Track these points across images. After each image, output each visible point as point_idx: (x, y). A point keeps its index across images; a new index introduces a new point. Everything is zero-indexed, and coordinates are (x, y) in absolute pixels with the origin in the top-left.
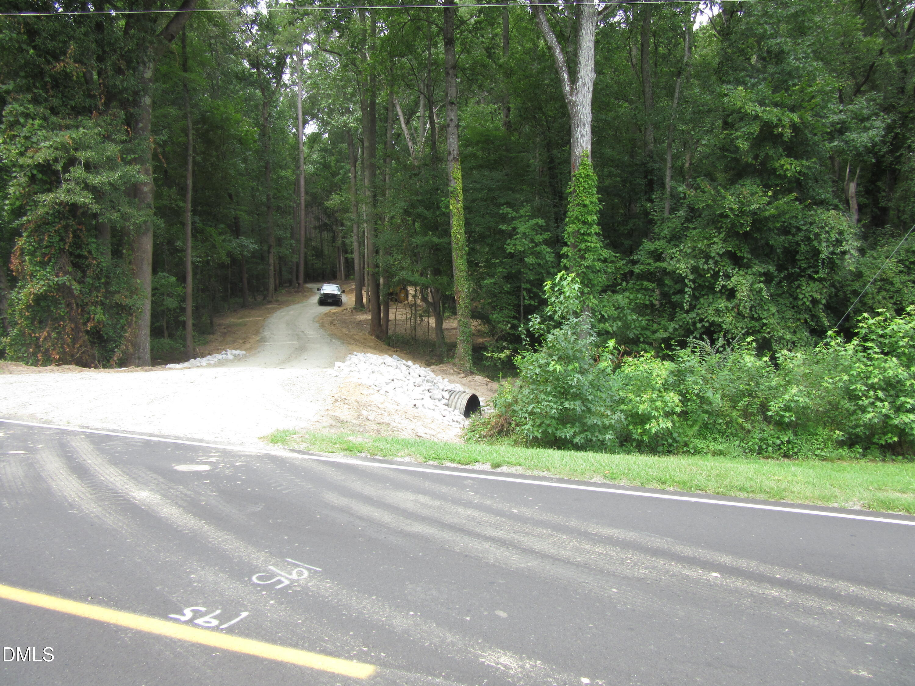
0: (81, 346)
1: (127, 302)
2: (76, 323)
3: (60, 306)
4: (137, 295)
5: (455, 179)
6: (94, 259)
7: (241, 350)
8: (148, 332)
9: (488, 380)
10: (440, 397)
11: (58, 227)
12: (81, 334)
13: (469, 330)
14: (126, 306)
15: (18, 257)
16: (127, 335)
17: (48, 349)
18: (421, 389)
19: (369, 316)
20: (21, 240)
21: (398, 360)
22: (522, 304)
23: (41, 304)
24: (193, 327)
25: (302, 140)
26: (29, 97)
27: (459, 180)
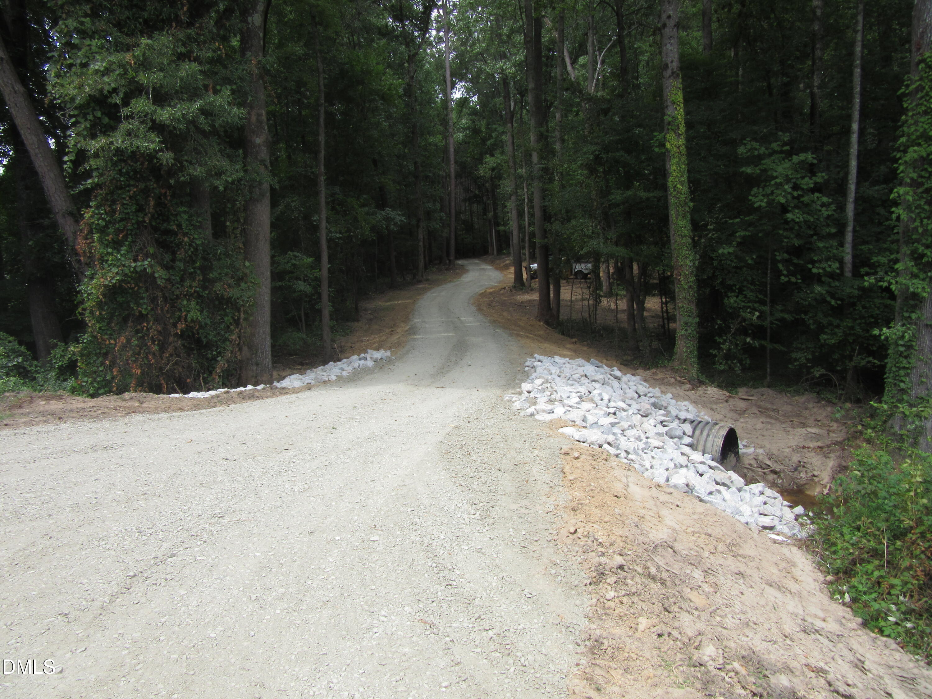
0: (171, 355)
1: (230, 294)
2: (165, 324)
3: (141, 301)
4: (246, 283)
5: (674, 103)
6: (185, 234)
7: (385, 350)
8: (267, 329)
9: (728, 394)
10: (679, 433)
11: (134, 192)
12: (171, 339)
13: (694, 321)
14: (230, 298)
15: (87, 235)
16: (234, 337)
17: (127, 360)
18: (652, 422)
19: (535, 296)
20: (88, 213)
21: (598, 367)
22: (769, 282)
23: (118, 299)
24: (331, 315)
25: (450, 107)
26: (87, 8)
27: (679, 106)
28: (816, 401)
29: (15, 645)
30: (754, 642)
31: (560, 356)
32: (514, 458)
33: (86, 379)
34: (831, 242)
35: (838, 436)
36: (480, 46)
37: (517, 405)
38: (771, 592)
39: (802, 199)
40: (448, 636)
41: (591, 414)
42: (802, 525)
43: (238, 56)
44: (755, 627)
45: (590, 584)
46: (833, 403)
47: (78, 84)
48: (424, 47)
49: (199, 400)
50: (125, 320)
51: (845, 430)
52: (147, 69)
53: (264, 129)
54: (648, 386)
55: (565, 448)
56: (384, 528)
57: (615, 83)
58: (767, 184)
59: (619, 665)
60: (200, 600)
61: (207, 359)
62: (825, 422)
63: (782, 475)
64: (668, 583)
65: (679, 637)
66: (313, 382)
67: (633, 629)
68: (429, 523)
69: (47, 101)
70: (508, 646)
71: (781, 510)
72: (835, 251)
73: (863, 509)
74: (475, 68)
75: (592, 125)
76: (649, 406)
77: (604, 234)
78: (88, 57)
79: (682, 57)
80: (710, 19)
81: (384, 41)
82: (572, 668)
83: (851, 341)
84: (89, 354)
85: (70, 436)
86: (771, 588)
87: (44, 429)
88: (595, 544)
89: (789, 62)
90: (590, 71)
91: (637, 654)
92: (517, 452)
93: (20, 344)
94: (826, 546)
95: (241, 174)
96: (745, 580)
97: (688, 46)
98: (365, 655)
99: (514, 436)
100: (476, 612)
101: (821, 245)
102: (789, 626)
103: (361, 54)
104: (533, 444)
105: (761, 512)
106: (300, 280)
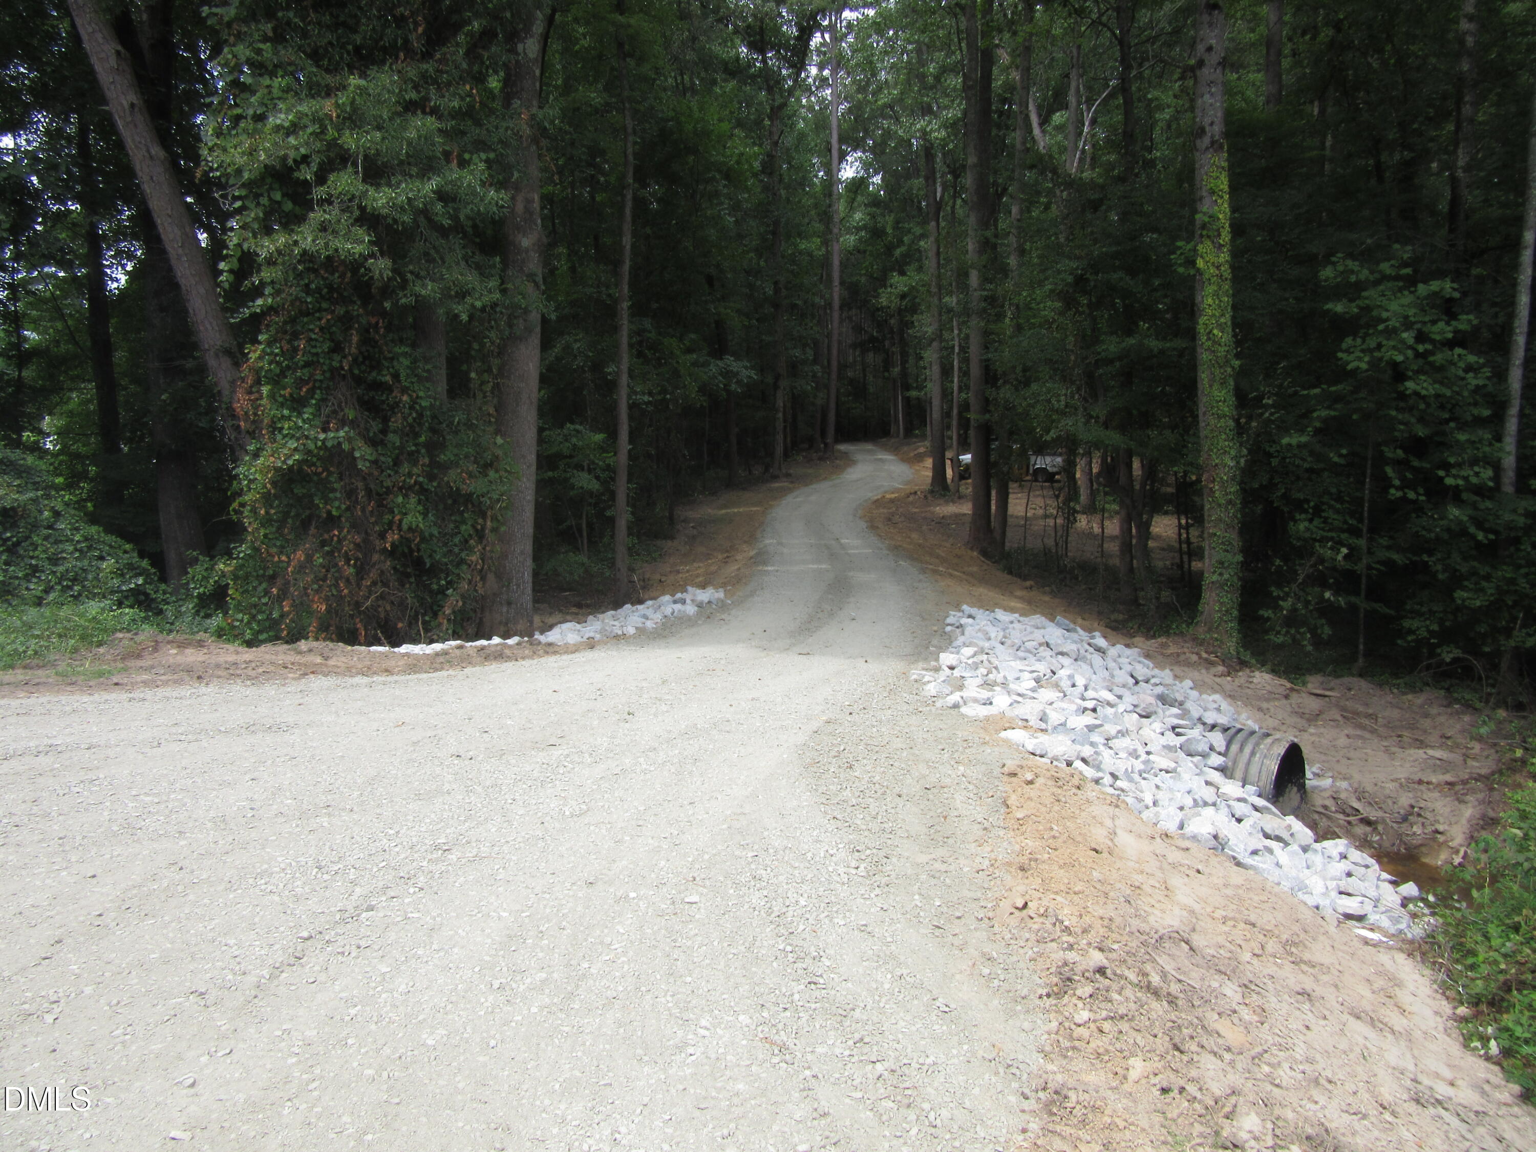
0: (374, 583)
1: (471, 489)
2: (366, 533)
3: (331, 495)
4: (497, 471)
5: (1212, 192)
6: (404, 390)
7: (716, 588)
8: (528, 547)
9: (1289, 685)
10: (1203, 747)
11: (328, 320)
12: (376, 557)
13: (1235, 560)
14: (471, 495)
15: (251, 387)
16: (474, 558)
17: (305, 589)
18: (1157, 726)
19: (966, 508)
20: (255, 351)
21: (1068, 630)
22: (1367, 497)
23: (296, 491)
24: (629, 528)
25: (835, 192)
26: (268, 28)
27: (1222, 197)
28: (1445, 703)
29: (122, 1038)
30: (1327, 1112)
31: (1005, 610)
32: (924, 777)
33: (240, 616)
34: (1480, 432)
35: (1482, 767)
36: (889, 94)
37: (931, 689)
38: (1359, 1029)
39: (1431, 359)
40: (809, 1068)
41: (1055, 710)
42: (1414, 916)
43: (497, 105)
44: (1329, 1086)
45: (1048, 995)
46: (1476, 709)
47: (250, 147)
48: (797, 93)
49: (417, 657)
50: (305, 525)
51: (1495, 756)
52: (356, 126)
53: (536, 225)
54: (1151, 665)
55: (1011, 765)
56: (708, 883)
57: (1113, 157)
58: (1371, 331)
59: (1095, 1136)
60: (411, 984)
61: (431, 592)
62: (1459, 741)
63: (1380, 828)
64: (1180, 1003)
65: (1198, 1095)
66: (598, 636)
67: (1120, 1077)
68: (781, 878)
69: (198, 174)
70: (907, 1092)
71: (1377, 887)
72: (1487, 449)
73: (1526, 895)
74: (878, 128)
75: (1071, 227)
76: (1152, 700)
77: (1085, 409)
78: (266, 106)
79: (1229, 115)
80: (1279, 53)
81: (732, 84)
82: (1015, 1136)
83: (1510, 603)
84: (247, 577)
85: (214, 707)
86: (1359, 1022)
87: (175, 694)
88: (1058, 928)
89: (1415, 126)
90: (1072, 137)
91: (1125, 1120)
92: (929, 767)
93: (142, 555)
94: (1456, 956)
95: (497, 296)
96: (1313, 1005)
97: (1239, 97)
98: (673, 1091)
99: (925, 741)
100: (856, 1031)
101: (1462, 437)
102: (1389, 1090)
103: (694, 104)
104: (956, 755)
105: (1342, 889)
106: (583, 470)
